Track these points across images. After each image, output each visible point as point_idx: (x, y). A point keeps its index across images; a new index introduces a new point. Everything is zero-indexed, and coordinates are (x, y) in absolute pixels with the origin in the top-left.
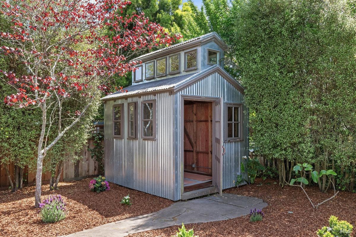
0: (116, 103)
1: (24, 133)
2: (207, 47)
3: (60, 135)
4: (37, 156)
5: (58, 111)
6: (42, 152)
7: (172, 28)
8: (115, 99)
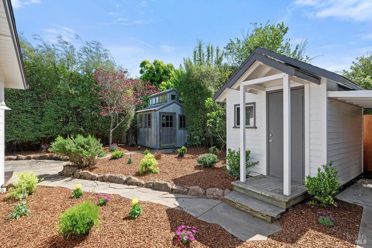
0: (141, 114)
1: (106, 124)
2: (171, 93)
3: (118, 125)
4: (110, 132)
5: (117, 117)
6: (111, 131)
7: (168, 82)
8: (140, 112)
